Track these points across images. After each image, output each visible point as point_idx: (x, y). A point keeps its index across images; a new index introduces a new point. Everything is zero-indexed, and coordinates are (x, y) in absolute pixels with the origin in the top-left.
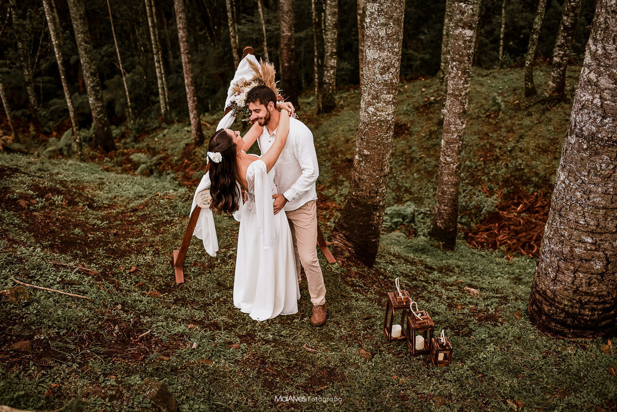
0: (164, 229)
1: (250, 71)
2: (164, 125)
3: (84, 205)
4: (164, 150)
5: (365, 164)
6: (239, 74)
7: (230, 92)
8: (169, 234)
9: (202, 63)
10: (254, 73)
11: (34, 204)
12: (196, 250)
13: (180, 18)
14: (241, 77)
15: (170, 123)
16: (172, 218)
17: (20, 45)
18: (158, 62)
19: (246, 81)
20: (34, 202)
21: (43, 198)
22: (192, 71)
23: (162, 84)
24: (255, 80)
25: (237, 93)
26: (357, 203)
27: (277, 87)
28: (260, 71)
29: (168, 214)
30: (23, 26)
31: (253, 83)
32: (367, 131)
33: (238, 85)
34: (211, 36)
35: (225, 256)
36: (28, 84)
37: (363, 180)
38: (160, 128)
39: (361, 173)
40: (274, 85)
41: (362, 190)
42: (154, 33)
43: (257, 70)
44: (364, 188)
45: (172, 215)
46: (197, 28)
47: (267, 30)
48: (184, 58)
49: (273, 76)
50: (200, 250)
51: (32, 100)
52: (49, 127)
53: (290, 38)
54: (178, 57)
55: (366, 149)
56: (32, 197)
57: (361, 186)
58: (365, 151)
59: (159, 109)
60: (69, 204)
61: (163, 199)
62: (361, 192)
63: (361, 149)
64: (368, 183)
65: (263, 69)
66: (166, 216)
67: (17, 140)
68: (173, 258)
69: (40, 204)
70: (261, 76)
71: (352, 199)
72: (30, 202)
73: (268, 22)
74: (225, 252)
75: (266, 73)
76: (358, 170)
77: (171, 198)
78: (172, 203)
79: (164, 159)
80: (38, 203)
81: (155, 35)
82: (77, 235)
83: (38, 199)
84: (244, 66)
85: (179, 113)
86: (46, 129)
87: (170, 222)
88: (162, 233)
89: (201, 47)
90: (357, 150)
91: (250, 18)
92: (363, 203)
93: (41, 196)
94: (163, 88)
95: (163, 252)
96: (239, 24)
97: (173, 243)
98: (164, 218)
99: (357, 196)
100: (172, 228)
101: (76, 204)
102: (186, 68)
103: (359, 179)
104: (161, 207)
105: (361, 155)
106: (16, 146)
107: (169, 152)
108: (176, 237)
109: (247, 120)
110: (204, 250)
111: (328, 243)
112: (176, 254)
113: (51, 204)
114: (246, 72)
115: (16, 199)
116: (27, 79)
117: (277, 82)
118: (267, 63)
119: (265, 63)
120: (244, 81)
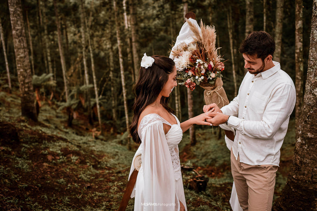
3: (90, 165)
5: (308, 147)
10: (195, 37)
11: (57, 159)
14: (182, 42)
17: (112, 89)
20: (58, 158)
21: (65, 157)
26: (297, 187)
28: (201, 35)
30: (116, 81)
31: (193, 46)
32: (312, 114)
36: (114, 108)
37: (305, 163)
39: (304, 157)
41: (304, 174)
43: (196, 33)
44: (306, 172)
51: (114, 115)
52: (120, 130)
55: (310, 131)
56: (58, 155)
57: (302, 169)
58: (309, 134)
60: (80, 163)
62: (302, 176)
63: (304, 131)
64: (310, 167)
67: (102, 134)
69: (61, 160)
70: (201, 40)
71: (293, 182)
72: (55, 158)
76: (300, 153)
80: (60, 159)
82: (61, 183)
83: (61, 157)
86: (119, 131)
90: (300, 132)
92: (303, 188)
93: (64, 155)
99: (298, 180)
101: (85, 163)
103: (301, 162)
105: (303, 138)
106: (101, 137)
109: (183, 83)
113: (68, 161)
114: (186, 37)
115: (46, 155)
116: (113, 105)
117: (218, 49)
118: (208, 26)
119: (206, 27)
120: (184, 45)
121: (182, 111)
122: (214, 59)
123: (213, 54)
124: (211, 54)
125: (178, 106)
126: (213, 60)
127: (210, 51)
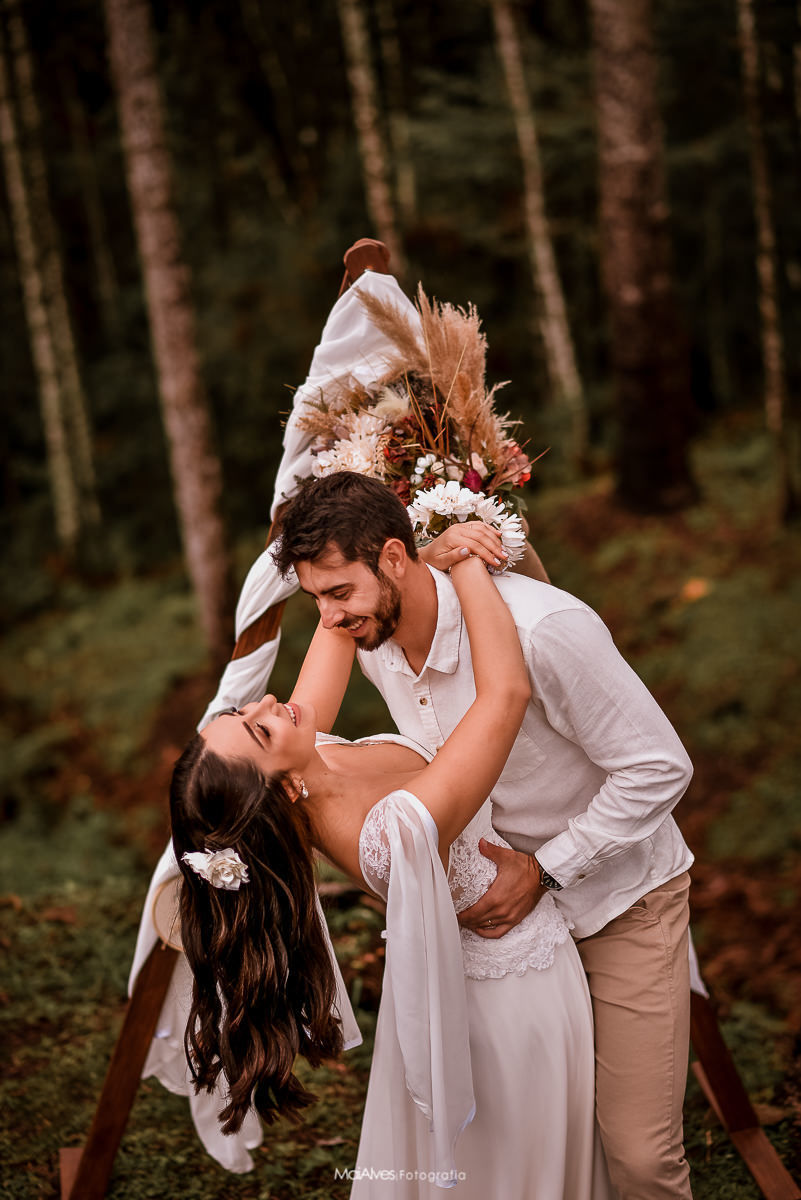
0: (27, 1058)
1: (379, 342)
2: (73, 591)
4: (73, 708)
6: (333, 358)
7: (292, 435)
8: (49, 1077)
9: (246, 302)
10: (395, 351)
12: (162, 1149)
13: (140, 104)
14: (338, 371)
15: (100, 579)
16: (65, 1008)
18: (46, 300)
19: (360, 389)
22: (197, 339)
23: (65, 402)
24: (393, 383)
25: (320, 441)
27: (499, 408)
28: (421, 342)
29: (53, 990)
31: (390, 394)
33: (324, 408)
34: (288, 175)
35: (293, 1173)
38: (52, 605)
40: (485, 401)
42: (26, 171)
43: (403, 339)
45: (68, 994)
46: (226, 141)
47: (543, 141)
48: (159, 285)
49: (474, 362)
50: (181, 1146)
53: (644, 174)
54: (131, 277)
59: (49, 518)
61: (32, 923)
65: (432, 332)
66: (40, 1000)
68: (56, 1185)
70: (424, 365)
73: (545, 101)
74: (295, 1157)
75: (444, 349)
77: (68, 917)
78: (70, 938)
79: (72, 748)
81: (29, 182)
84: (349, 320)
85: (142, 537)
87: (55, 1028)
88: (19, 1076)
89: (245, 227)
91: (460, 86)
94: (68, 425)
95: (16, 1159)
96: (415, 114)
97: (65, 1116)
98: (32, 1009)
100: (64, 1053)
102: (166, 327)
104: (21, 958)
107: (96, 717)
108: (76, 1087)
110: (201, 1150)
111: (767, 1113)
112: (69, 1163)
114: (357, 350)
117: (494, 389)
118: (448, 305)
119: (439, 307)
120: (353, 386)
121: (88, 384)
122: (484, 445)
123: (480, 427)
124: (473, 427)
125: (54, 348)
126: (483, 449)
127: (470, 419)
